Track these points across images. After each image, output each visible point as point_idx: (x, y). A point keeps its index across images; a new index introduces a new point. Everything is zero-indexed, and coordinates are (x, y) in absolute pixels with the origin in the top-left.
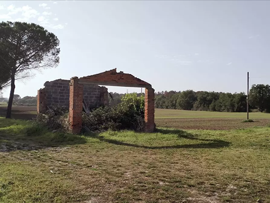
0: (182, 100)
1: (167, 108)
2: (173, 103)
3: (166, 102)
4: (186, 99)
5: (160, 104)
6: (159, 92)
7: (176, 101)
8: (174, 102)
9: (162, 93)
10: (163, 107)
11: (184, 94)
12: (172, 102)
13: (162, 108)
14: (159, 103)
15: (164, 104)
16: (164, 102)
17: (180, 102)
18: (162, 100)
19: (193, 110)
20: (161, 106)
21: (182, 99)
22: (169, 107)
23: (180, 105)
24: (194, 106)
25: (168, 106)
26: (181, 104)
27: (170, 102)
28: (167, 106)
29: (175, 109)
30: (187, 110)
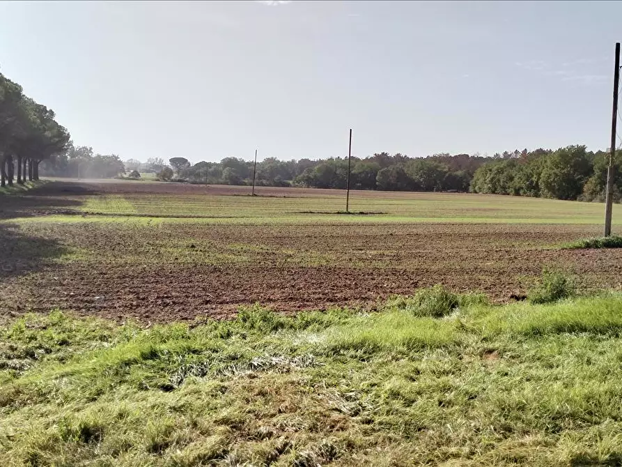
0: (555, 173)
1: (517, 193)
2: (532, 182)
3: (516, 179)
4: (565, 171)
5: (502, 184)
6: (506, 153)
7: (539, 174)
8: (534, 179)
9: (514, 155)
10: (509, 191)
11: (561, 155)
12: (529, 177)
13: (504, 194)
14: (499, 180)
15: (510, 184)
16: (511, 179)
17: (549, 178)
18: (505, 173)
19: (582, 200)
20: (504, 188)
21: (556, 170)
22: (521, 192)
23: (549, 186)
24: (585, 190)
25: (519, 189)
26: (551, 184)
27: (524, 178)
28: (517, 188)
29: (537, 195)
30: (566, 199)
